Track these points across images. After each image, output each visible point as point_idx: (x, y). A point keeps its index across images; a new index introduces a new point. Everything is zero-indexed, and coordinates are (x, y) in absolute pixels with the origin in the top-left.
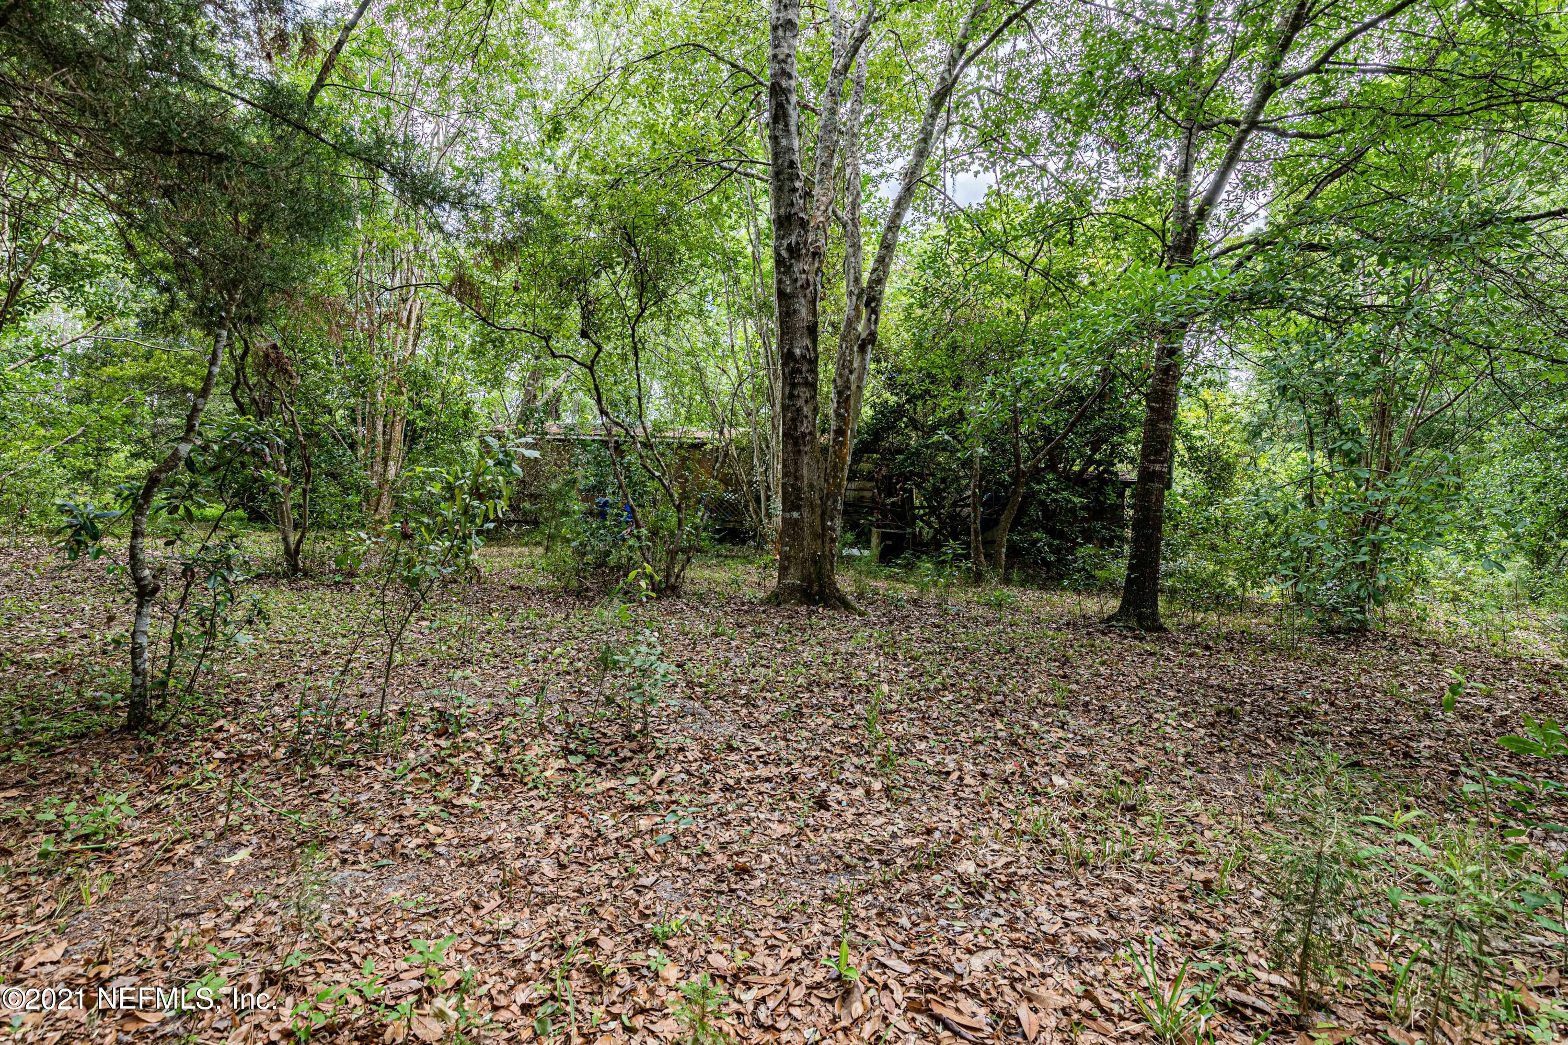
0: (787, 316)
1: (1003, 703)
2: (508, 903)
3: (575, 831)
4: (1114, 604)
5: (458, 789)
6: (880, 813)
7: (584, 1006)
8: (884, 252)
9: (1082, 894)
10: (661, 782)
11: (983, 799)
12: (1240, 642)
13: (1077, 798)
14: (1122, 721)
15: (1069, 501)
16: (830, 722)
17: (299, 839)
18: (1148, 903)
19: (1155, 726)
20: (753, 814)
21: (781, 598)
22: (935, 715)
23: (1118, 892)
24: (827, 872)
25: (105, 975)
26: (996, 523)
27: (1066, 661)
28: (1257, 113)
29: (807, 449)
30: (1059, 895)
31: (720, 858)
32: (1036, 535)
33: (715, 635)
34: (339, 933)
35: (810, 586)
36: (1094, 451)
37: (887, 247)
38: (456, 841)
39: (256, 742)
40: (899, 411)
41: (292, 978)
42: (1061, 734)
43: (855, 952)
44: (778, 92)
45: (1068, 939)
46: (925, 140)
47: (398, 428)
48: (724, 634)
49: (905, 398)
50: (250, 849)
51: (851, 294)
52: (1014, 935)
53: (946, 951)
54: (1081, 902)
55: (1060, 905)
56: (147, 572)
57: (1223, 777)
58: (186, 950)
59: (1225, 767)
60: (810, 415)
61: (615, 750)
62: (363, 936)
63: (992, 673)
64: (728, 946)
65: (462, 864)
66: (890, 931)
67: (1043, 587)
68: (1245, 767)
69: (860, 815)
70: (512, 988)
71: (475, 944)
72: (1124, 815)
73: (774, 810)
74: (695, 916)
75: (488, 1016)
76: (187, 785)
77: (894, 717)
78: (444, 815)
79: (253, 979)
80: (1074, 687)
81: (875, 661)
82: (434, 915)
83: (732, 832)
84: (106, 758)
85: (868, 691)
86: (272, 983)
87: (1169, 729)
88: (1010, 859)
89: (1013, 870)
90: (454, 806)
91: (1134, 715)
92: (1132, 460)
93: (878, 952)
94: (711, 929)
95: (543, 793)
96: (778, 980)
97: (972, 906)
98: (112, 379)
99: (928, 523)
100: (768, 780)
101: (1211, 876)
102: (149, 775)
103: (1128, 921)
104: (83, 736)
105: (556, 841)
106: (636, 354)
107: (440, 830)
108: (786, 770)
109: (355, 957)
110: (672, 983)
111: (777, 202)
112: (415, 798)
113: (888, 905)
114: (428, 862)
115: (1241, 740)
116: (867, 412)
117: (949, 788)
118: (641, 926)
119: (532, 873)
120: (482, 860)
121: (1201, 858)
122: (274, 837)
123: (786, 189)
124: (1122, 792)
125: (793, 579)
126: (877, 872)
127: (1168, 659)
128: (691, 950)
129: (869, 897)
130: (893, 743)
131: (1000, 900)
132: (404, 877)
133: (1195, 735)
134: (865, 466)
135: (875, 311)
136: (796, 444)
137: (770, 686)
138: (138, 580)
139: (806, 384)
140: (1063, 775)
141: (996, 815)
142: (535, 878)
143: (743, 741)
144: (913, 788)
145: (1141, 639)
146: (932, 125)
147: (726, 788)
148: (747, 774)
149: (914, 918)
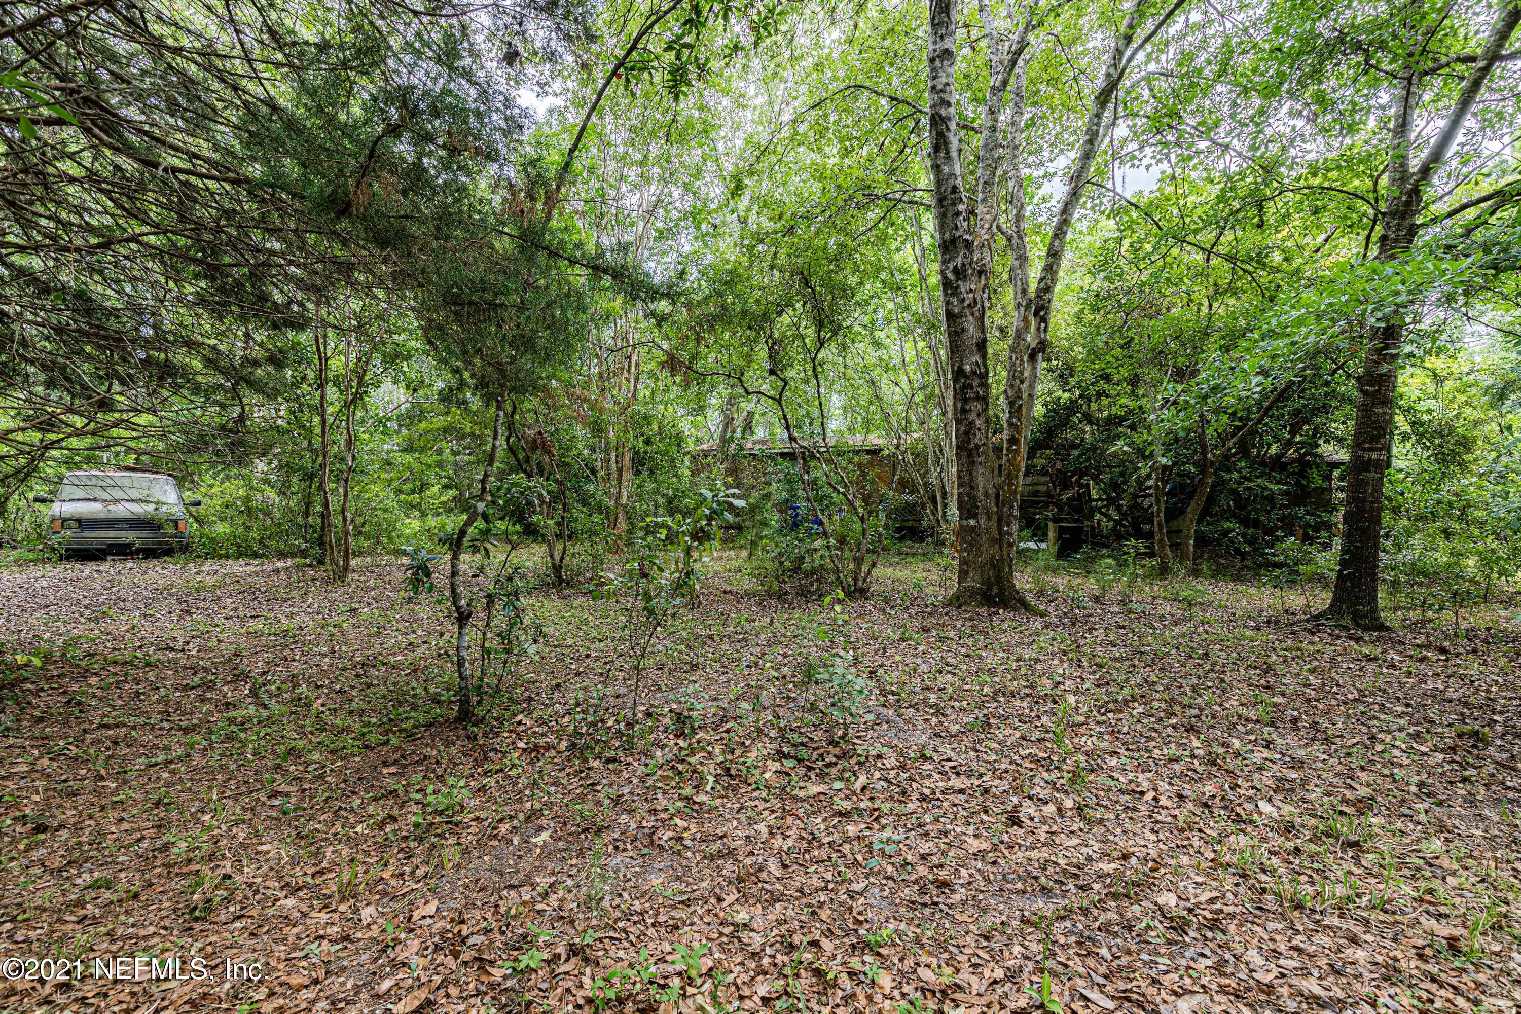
0: (956, 334)
1: (1198, 717)
2: (744, 899)
3: (793, 833)
4: (1322, 599)
5: (695, 787)
6: (1073, 832)
7: (813, 1004)
8: (1051, 259)
9: (1298, 941)
10: (864, 789)
11: (1181, 824)
12: (1485, 641)
13: (1288, 829)
14: (1338, 741)
15: (1266, 488)
16: (1018, 734)
17: (583, 826)
18: (1380, 959)
19: (1379, 748)
20: (949, 827)
21: (962, 600)
22: (1125, 730)
23: (1342, 941)
24: (1024, 892)
25: (465, 933)
26: (1183, 512)
27: (1268, 669)
28: (1500, 46)
29: (981, 459)
30: (1273, 940)
31: (922, 870)
32: (1227, 525)
33: (902, 640)
34: (618, 914)
35: (990, 589)
36: (1293, 433)
37: (1054, 254)
38: (698, 836)
39: (544, 735)
40: (1072, 407)
41: (588, 951)
42: (1266, 754)
43: (1056, 980)
44: (938, 121)
45: (1285, 991)
46: (1091, 142)
47: (627, 456)
48: (910, 639)
49: (1077, 393)
50: (549, 833)
51: (1018, 305)
52: (1224, 981)
53: (1151, 991)
54: (1297, 949)
55: (1274, 951)
56: (463, 602)
57: (1469, 812)
58: (514, 917)
59: (1471, 801)
60: (983, 427)
61: (821, 755)
62: (635, 918)
63: (1184, 682)
64: (935, 961)
65: (705, 858)
66: (1091, 962)
67: (1238, 578)
68: (1499, 800)
69: (1053, 833)
70: (753, 978)
71: (721, 934)
72: (1344, 851)
73: (969, 824)
74: (903, 926)
75: (736, 1004)
76: (502, 770)
77: (1082, 730)
78: (688, 810)
79: (561, 950)
80: (1280, 700)
81: (1060, 668)
82: (686, 903)
83: (931, 844)
84: (448, 743)
85: (1055, 702)
86: (575, 954)
87: (1396, 753)
88: (1215, 894)
89: (1218, 906)
90: (695, 803)
91: (1354, 733)
92: (1340, 440)
93: (1080, 983)
94: (918, 941)
95: (764, 795)
96: (984, 1001)
97: (1176, 943)
98: (426, 432)
99: (1106, 515)
100: (961, 791)
101: (1457, 932)
102: (476, 760)
103: (1356, 977)
104: (432, 724)
105: (778, 842)
106: (816, 377)
107: (685, 824)
108: (978, 782)
109: (632, 937)
110: (887, 992)
111: (942, 227)
112: (664, 793)
113: (1086, 934)
114: (679, 853)
115: (1491, 768)
116: (1039, 410)
117: (1144, 809)
118: (856, 931)
119: (761, 870)
120: (720, 855)
121: (1443, 909)
122: (565, 824)
123: (950, 214)
124: (1342, 826)
125: (973, 582)
126: (1074, 899)
127: (1393, 666)
128: (901, 960)
129: (1068, 924)
130: (1081, 758)
131: (1206, 939)
132: (662, 865)
133: (1430, 761)
134: (1039, 462)
135: (1044, 320)
136: (970, 455)
137: (959, 694)
138: (458, 609)
139: (978, 398)
140: (1270, 800)
141: (1197, 843)
142: (764, 875)
143: (936, 751)
144: (1106, 807)
145: (1357, 640)
146: (1098, 125)
147: (923, 798)
148: (941, 784)
149: (1115, 949)
